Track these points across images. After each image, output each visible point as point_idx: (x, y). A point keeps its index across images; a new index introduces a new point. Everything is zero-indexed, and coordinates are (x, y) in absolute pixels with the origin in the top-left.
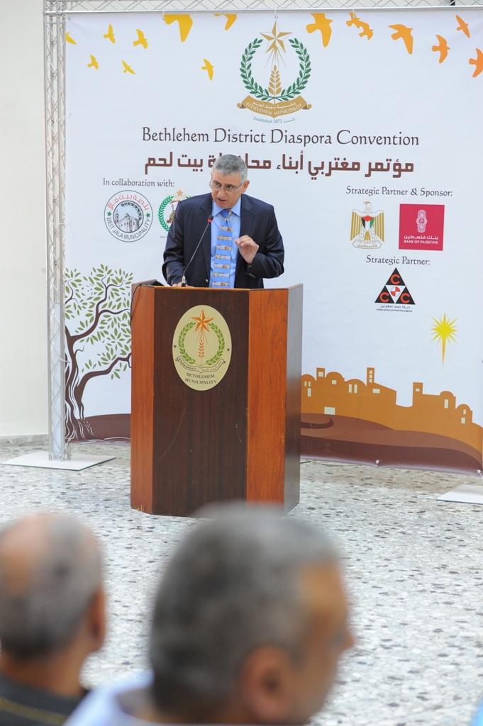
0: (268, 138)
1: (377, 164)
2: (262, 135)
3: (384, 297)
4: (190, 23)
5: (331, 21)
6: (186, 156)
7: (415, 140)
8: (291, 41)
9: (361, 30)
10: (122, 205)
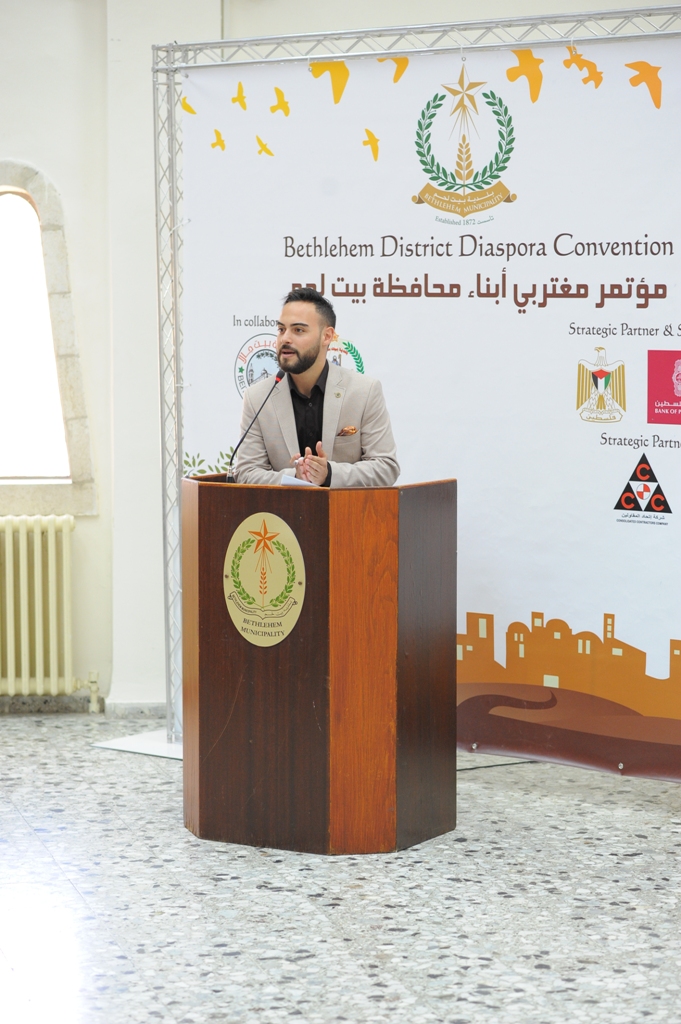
0: (455, 250)
1: (613, 287)
2: (448, 245)
3: (628, 501)
4: (346, 73)
5: (542, 61)
6: (343, 280)
7: (668, 246)
8: (485, 95)
9: (585, 73)
10: (258, 356)
